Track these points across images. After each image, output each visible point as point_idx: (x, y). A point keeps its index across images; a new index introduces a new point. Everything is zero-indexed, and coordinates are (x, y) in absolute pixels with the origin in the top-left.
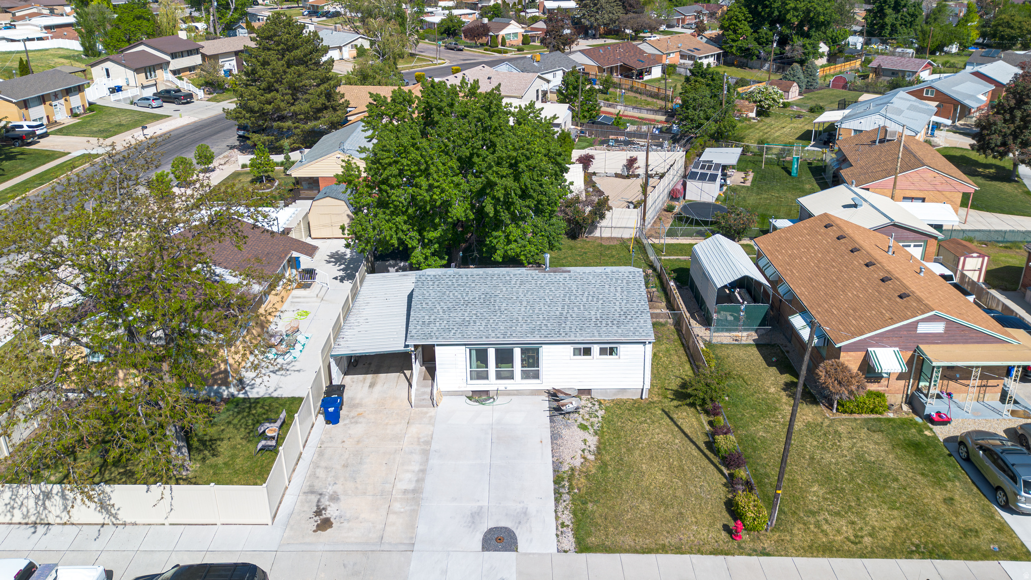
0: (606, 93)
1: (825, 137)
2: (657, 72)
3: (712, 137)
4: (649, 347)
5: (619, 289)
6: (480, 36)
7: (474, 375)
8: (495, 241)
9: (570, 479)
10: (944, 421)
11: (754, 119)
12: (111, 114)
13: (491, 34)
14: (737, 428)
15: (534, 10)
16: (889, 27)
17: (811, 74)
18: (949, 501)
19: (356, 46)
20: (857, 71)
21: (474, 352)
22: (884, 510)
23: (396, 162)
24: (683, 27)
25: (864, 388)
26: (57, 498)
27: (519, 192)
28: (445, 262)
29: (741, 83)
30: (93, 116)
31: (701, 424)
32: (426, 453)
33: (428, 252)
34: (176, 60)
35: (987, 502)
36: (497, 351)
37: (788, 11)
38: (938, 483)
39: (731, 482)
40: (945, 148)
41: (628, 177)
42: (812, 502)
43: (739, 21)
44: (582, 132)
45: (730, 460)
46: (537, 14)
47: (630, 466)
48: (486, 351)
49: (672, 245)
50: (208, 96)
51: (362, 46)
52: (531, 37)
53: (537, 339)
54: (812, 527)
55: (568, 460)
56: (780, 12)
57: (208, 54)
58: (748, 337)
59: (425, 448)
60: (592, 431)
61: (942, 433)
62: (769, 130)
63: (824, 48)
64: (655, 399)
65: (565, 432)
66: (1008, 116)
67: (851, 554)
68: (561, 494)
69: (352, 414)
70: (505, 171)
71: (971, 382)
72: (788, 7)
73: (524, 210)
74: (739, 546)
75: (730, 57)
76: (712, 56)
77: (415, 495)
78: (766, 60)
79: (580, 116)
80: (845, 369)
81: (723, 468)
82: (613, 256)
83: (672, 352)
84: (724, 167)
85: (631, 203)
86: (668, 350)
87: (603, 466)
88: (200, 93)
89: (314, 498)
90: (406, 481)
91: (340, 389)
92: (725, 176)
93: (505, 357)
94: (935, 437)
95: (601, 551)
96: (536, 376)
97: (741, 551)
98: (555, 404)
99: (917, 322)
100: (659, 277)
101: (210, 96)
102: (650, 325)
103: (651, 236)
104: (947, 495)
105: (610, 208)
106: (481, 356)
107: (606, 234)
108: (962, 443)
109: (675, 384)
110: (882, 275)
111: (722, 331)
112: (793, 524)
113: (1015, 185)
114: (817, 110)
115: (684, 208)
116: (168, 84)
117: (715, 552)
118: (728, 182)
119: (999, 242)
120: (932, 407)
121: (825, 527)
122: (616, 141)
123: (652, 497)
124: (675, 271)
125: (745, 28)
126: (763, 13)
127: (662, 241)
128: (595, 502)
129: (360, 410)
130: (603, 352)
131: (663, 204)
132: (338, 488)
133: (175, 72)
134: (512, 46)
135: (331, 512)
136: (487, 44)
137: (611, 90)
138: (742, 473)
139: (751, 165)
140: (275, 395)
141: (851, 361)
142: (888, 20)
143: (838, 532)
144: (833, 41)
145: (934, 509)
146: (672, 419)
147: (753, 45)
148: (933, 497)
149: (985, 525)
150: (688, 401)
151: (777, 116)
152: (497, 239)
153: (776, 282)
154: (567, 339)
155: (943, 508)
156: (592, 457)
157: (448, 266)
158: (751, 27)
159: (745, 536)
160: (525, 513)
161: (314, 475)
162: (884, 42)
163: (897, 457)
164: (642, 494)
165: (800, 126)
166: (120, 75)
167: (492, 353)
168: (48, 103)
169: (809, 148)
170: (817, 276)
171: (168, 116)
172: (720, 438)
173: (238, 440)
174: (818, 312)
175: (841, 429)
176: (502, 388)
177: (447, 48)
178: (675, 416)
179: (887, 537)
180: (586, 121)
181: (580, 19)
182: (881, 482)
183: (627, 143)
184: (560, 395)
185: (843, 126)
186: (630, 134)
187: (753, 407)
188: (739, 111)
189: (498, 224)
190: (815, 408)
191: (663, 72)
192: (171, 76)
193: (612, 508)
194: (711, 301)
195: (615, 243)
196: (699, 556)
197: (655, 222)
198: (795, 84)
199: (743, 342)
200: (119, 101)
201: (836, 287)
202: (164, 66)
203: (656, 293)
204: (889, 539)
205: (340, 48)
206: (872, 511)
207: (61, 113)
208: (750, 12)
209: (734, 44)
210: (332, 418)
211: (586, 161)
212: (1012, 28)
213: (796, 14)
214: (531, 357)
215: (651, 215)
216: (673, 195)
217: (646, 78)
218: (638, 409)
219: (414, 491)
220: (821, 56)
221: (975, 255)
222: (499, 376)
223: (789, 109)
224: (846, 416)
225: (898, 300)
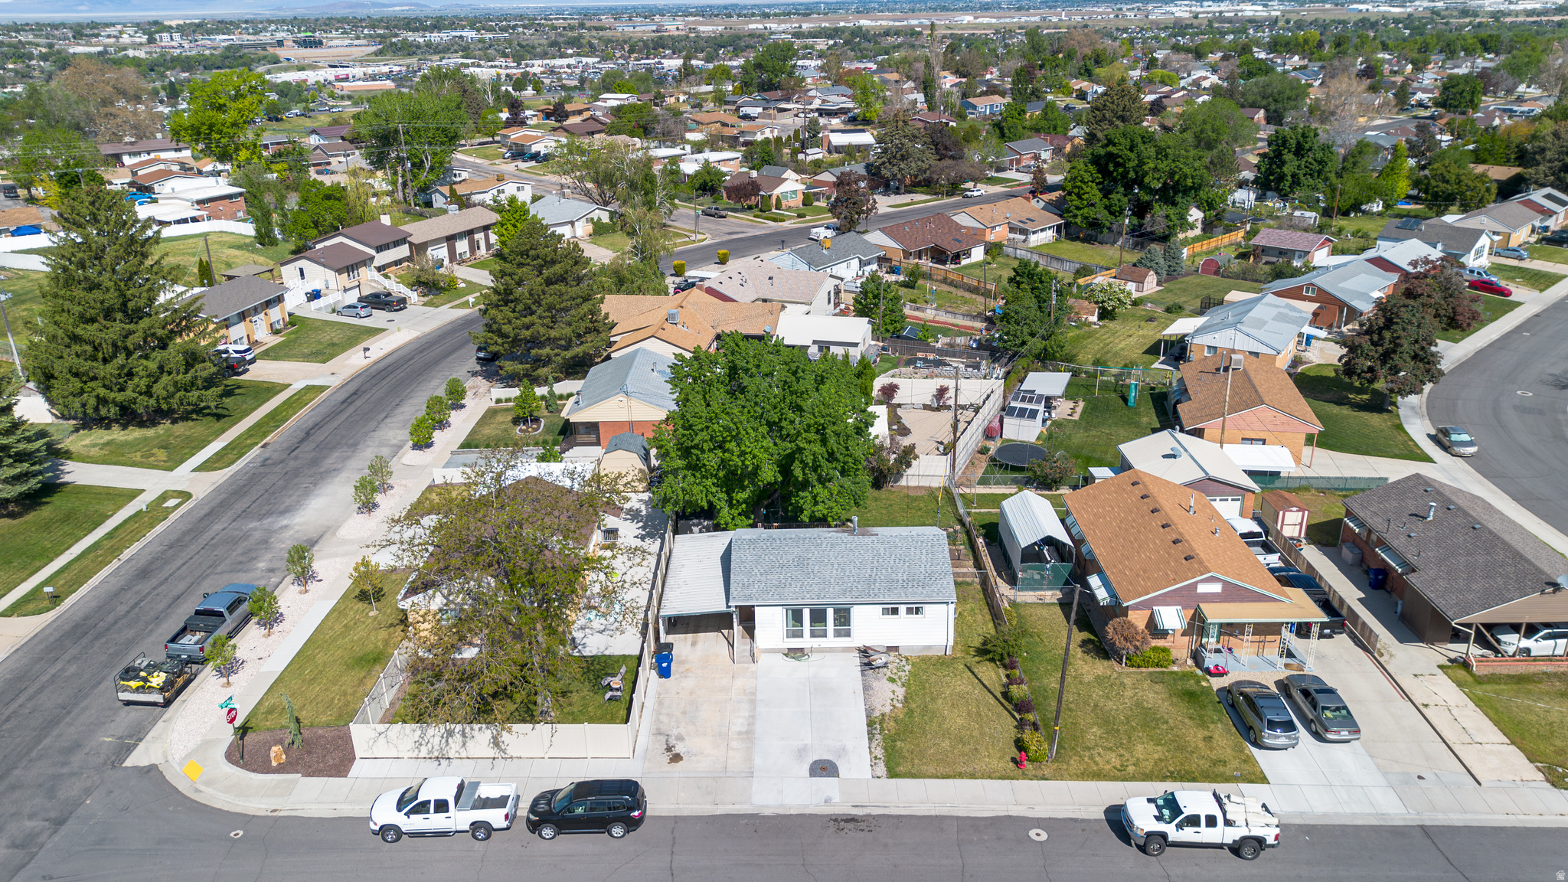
0: (913, 287)
1: (1176, 350)
2: (978, 254)
3: (1038, 357)
4: (952, 607)
5: (924, 552)
6: (747, 196)
7: (790, 633)
8: (802, 502)
9: (881, 723)
10: (1220, 673)
11: (1095, 324)
12: (317, 329)
13: (762, 193)
14: (1031, 680)
15: (816, 150)
16: (1289, 178)
17: (1173, 256)
18: (1208, 739)
19: (592, 219)
20: (1239, 245)
21: (790, 612)
22: (1151, 746)
23: (707, 427)
24: (1017, 170)
25: (1148, 643)
26: (458, 736)
27: (826, 456)
28: (751, 521)
29: (1083, 272)
30: (296, 332)
31: (999, 677)
32: (753, 703)
33: (735, 512)
34: (381, 254)
35: (1241, 740)
36: (811, 610)
37: (1147, 173)
38: (1203, 724)
39: (1021, 725)
40: (1319, 365)
41: (938, 409)
42: (1089, 740)
43: (1085, 183)
44: (883, 349)
45: (1022, 706)
46: (820, 156)
47: (933, 712)
48: (801, 611)
49: (983, 495)
50: (422, 299)
51: (599, 219)
52: (815, 194)
53: (849, 600)
54: (1086, 759)
55: (879, 707)
56: (1136, 173)
57: (416, 242)
58: (1052, 596)
59: (752, 698)
60: (899, 683)
61: (1217, 683)
62: (1112, 339)
63: (1195, 215)
64: (958, 655)
65: (875, 684)
66: (1376, 338)
67: (1115, 779)
68: (873, 735)
69: (681, 670)
70: (812, 436)
71: (1245, 638)
72: (1146, 168)
73: (831, 471)
74: (1023, 773)
75: (1072, 230)
76: (1050, 228)
77: (748, 735)
78: (1120, 233)
79: (882, 329)
80: (1131, 625)
81: (1015, 714)
82: (920, 509)
83: (977, 611)
84: (1048, 399)
85: (941, 443)
86: (973, 610)
87: (910, 713)
88: (413, 296)
89: (663, 739)
90: (739, 724)
91: (669, 647)
92: (1049, 407)
93: (818, 616)
94: (1210, 687)
95: (908, 777)
96: (848, 634)
97: (1025, 776)
98: (866, 660)
99: (1196, 583)
100: (968, 533)
101: (426, 299)
102: (952, 586)
103: (962, 484)
104: (1206, 733)
105: (916, 457)
106: (796, 616)
107: (913, 483)
108: (1229, 691)
109: (977, 642)
110: (1174, 537)
111: (1026, 590)
112: (1071, 757)
113: (1385, 416)
114: (1174, 311)
115: (1000, 450)
116: (374, 284)
117: (1002, 778)
118: (1053, 415)
119: (1337, 489)
120: (1211, 661)
121: (1097, 759)
122: (925, 360)
123: (952, 737)
124: (983, 526)
125: (1094, 193)
126: (1115, 174)
127: (973, 490)
128: (902, 740)
129: (687, 666)
130: (909, 611)
131: (977, 445)
132: (682, 730)
133: (379, 269)
134: (789, 209)
135: (679, 748)
136: (757, 206)
137: (920, 282)
138: (1031, 717)
139: (1083, 391)
140: (607, 653)
141: (1138, 619)
142: (1287, 170)
143: (1108, 762)
144: (1208, 205)
145: (1193, 745)
146: (973, 673)
147: (1103, 215)
148: (1194, 736)
149: (1234, 757)
150: (988, 657)
151: (1126, 318)
152: (804, 498)
153: (1079, 542)
154: (876, 600)
155: (1201, 745)
156: (900, 705)
157: (754, 526)
158: (1100, 190)
159: (1028, 765)
160: (844, 749)
161: (658, 721)
162: (1284, 196)
163: (1172, 704)
164: (943, 735)
165: (1151, 333)
166: (318, 276)
167: (806, 613)
168: (248, 319)
169: (1156, 365)
170: (1117, 536)
171: (384, 330)
172: (1014, 688)
173: (586, 693)
174: (1112, 573)
175: (1127, 681)
176: (816, 646)
177: (706, 213)
178: (976, 670)
179: (1148, 766)
180: (888, 335)
181: (878, 168)
182: (1153, 724)
183: (938, 364)
184: (870, 652)
185: (1195, 341)
186: (940, 352)
187: (1049, 662)
188: (1077, 313)
189: (805, 485)
190: (1106, 663)
191: (986, 252)
192: (377, 276)
193: (917, 745)
194: (1016, 559)
195: (923, 493)
196: (989, 781)
197: (967, 467)
198: (1152, 272)
199: (1047, 601)
200: (319, 309)
201: (1133, 548)
202: (368, 262)
203: (963, 551)
204: (1150, 768)
205: (572, 223)
206: (1140, 747)
207: (260, 329)
208: (1099, 172)
209: (1078, 212)
210: (664, 673)
211: (889, 391)
212: (1447, 182)
213: (1156, 176)
214: (843, 617)
215: (962, 459)
216: (989, 434)
217: (964, 262)
218: (942, 664)
219: (747, 732)
220: (1192, 227)
221: (1294, 509)
222: (813, 635)
223: (1141, 307)
224: (1131, 669)
225: (1184, 561)
